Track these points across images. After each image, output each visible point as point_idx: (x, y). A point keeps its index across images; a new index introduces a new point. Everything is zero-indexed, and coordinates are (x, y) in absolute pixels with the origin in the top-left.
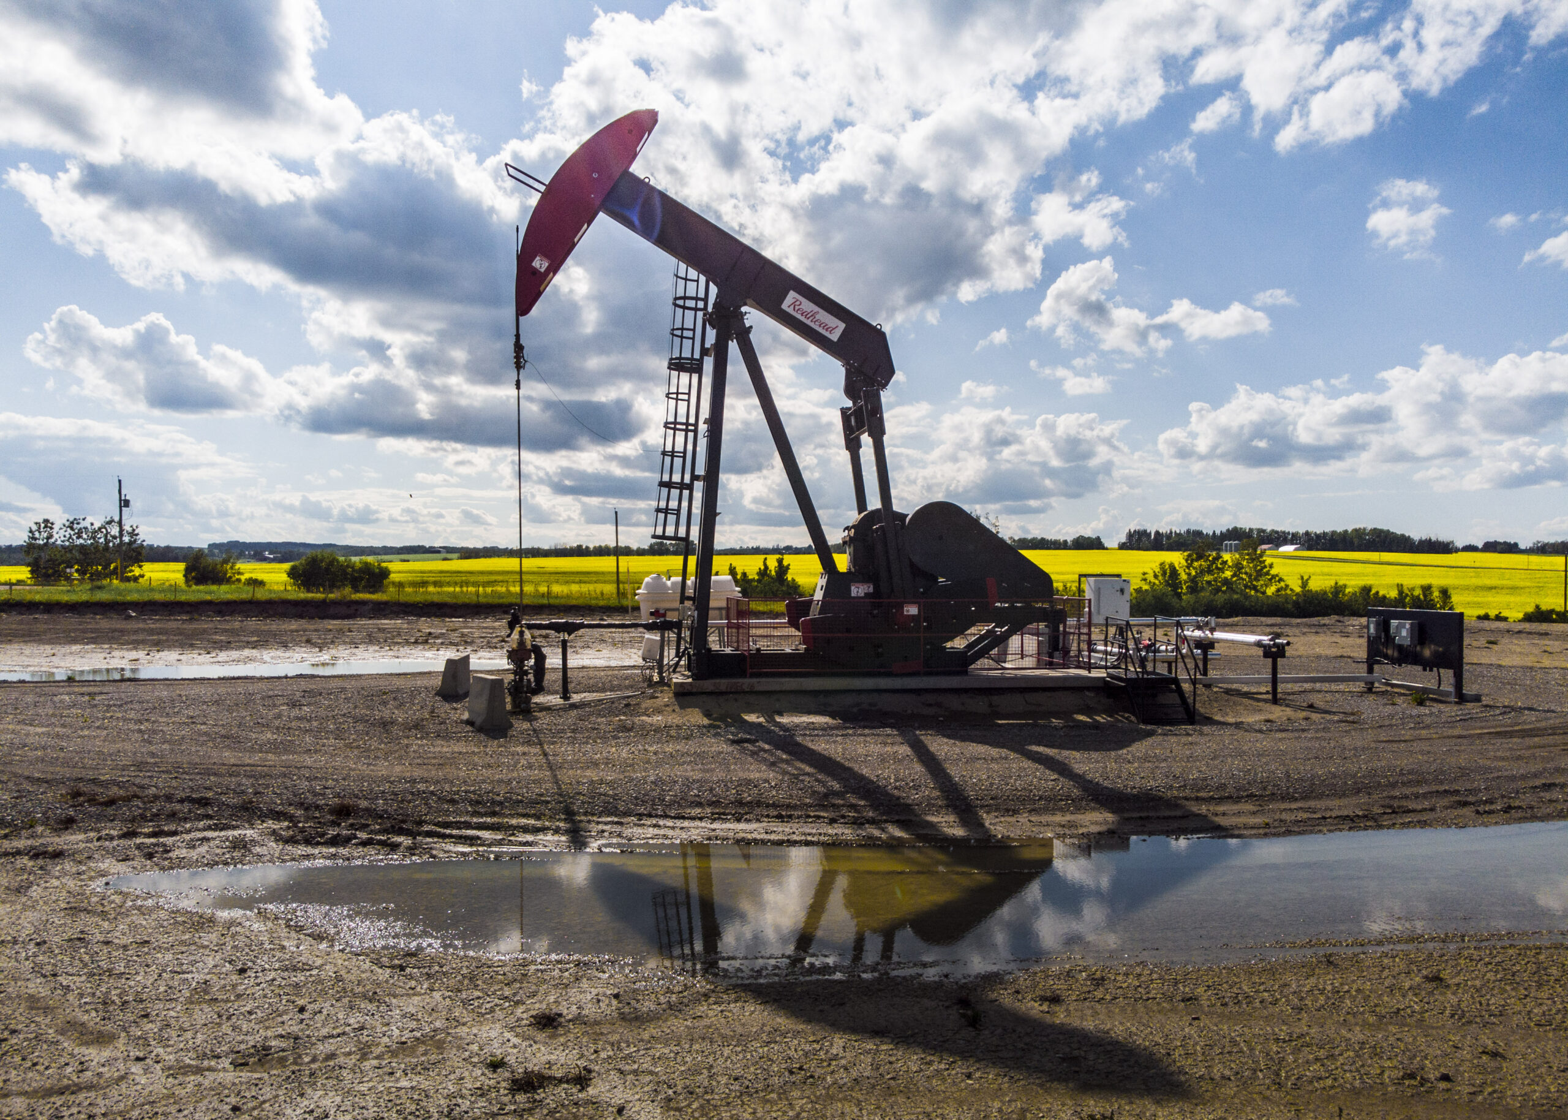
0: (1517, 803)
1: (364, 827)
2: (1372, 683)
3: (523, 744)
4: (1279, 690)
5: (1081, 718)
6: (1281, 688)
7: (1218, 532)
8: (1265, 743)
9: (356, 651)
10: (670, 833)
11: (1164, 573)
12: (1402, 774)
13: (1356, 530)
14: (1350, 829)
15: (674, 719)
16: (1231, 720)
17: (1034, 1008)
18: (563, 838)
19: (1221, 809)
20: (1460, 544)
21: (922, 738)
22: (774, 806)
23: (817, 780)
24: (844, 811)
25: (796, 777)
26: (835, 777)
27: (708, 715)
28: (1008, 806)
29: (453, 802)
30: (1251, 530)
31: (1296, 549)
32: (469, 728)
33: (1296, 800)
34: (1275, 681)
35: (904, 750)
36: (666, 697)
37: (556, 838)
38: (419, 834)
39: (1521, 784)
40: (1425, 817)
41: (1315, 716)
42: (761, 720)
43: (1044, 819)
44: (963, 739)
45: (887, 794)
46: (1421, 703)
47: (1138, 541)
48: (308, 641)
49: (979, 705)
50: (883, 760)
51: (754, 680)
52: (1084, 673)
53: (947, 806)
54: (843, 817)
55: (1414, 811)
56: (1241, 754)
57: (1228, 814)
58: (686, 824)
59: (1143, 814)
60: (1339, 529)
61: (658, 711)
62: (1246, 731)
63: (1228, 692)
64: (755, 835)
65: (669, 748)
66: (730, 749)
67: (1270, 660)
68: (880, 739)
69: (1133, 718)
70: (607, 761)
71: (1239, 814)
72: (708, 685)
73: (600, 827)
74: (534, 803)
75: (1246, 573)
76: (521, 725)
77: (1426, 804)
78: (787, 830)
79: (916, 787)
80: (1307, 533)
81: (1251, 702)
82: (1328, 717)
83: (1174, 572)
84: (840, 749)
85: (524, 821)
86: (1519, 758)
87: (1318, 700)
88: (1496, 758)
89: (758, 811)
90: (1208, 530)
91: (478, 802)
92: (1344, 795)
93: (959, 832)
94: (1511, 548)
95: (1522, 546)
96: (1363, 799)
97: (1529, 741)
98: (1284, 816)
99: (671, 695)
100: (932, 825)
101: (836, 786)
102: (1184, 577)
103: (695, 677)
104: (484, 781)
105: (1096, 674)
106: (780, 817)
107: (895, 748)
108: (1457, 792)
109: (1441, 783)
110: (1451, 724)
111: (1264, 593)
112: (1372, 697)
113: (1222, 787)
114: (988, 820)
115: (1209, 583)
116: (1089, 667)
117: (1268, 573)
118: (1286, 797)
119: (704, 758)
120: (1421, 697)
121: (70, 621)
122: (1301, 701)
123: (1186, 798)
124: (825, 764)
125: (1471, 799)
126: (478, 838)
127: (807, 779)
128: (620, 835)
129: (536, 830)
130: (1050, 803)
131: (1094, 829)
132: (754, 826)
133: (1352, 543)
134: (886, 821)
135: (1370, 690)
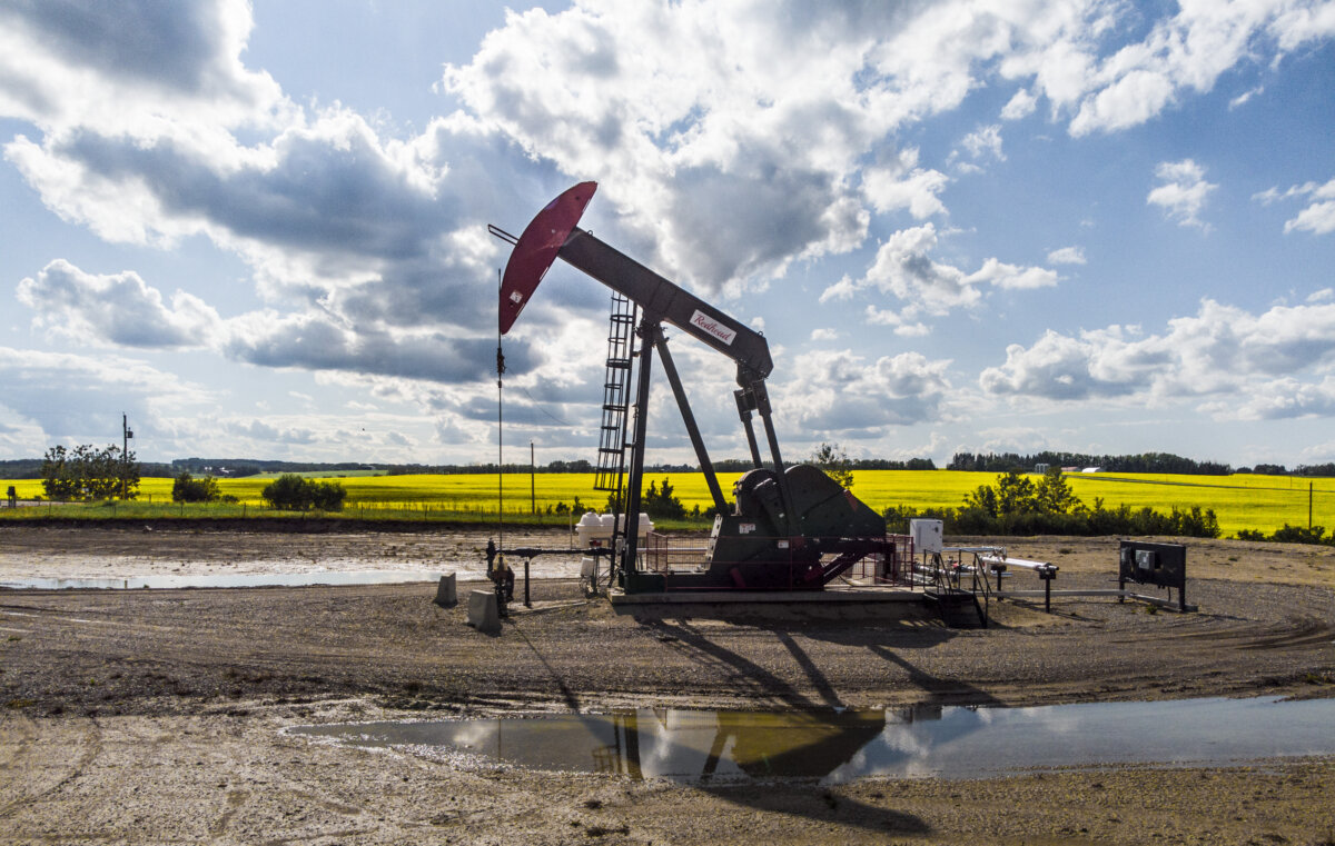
0: (1192, 685)
1: (431, 698)
2: (1123, 597)
3: (514, 641)
4: (1051, 601)
5: (906, 623)
6: (1053, 600)
7: (1031, 456)
8: (1031, 643)
9: (342, 562)
10: (632, 702)
11: (982, 494)
12: (1120, 665)
13: (1147, 455)
14: (1077, 702)
15: (614, 623)
16: (1014, 625)
17: (868, 801)
18: (563, 705)
19: (995, 688)
20: (1235, 467)
21: (793, 638)
22: (697, 685)
23: (724, 667)
24: (744, 688)
25: (709, 665)
26: (736, 665)
27: (637, 619)
28: (853, 685)
29: (483, 681)
30: (1059, 454)
31: (1097, 471)
32: (471, 629)
33: (1046, 683)
34: (1048, 595)
35: (781, 647)
36: (606, 607)
37: (558, 705)
38: (470, 702)
39: (1198, 672)
40: (1127, 694)
41: (1074, 623)
42: (677, 624)
43: (877, 694)
44: (822, 639)
45: (772, 677)
46: (1153, 612)
47: (964, 463)
48: (300, 554)
49: (832, 613)
50: (768, 654)
51: (668, 594)
52: (908, 589)
53: (812, 686)
54: (744, 693)
55: (1122, 690)
56: (1014, 651)
57: (999, 691)
58: (641, 696)
59: (942, 692)
60: (1134, 454)
61: (602, 617)
62: (1022, 634)
63: (1016, 603)
64: (687, 704)
65: (618, 644)
66: (660, 645)
67: (1044, 581)
68: (763, 639)
69: (943, 624)
70: (578, 654)
71: (1006, 692)
72: (637, 597)
73: (585, 698)
74: (538, 682)
75: (1050, 495)
76: (507, 627)
77: (1131, 686)
78: (708, 701)
79: (791, 673)
80: (1106, 457)
81: (1030, 611)
82: (1083, 623)
83: (990, 494)
84: (736, 647)
85: (534, 694)
86: (1204, 654)
87: (1080, 610)
88: (1188, 655)
89: (687, 688)
90: (1022, 454)
91: (501, 682)
92: (1078, 680)
93: (821, 702)
94: (1278, 471)
95: (1288, 469)
96: (1090, 682)
97: (1216, 642)
98: (1035, 694)
99: (609, 605)
100: (804, 698)
101: (737, 671)
102: (999, 498)
103: (627, 592)
104: (499, 667)
105: (918, 590)
106: (702, 692)
107: (775, 645)
108: (1153, 677)
109: (1145, 671)
110: (1167, 629)
111: (1064, 512)
112: (1122, 607)
113: (998, 674)
114: (840, 695)
115: (1019, 503)
116: (911, 584)
117: (1068, 496)
118: (1040, 681)
119: (643, 652)
120: (1155, 608)
121: (101, 534)
122: (1068, 610)
123: (972, 682)
124: (727, 656)
125: (1161, 682)
126: (509, 705)
127: (716, 666)
128: (599, 703)
129: (544, 700)
130: (880, 684)
131: (910, 701)
132: (685, 698)
133: (1144, 466)
134: (773, 695)
135: (1122, 602)
